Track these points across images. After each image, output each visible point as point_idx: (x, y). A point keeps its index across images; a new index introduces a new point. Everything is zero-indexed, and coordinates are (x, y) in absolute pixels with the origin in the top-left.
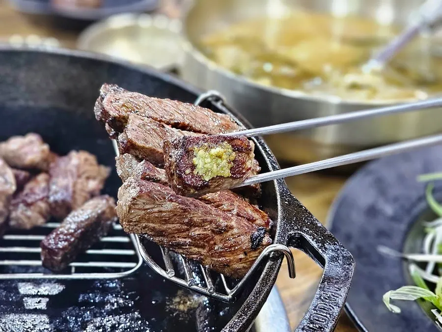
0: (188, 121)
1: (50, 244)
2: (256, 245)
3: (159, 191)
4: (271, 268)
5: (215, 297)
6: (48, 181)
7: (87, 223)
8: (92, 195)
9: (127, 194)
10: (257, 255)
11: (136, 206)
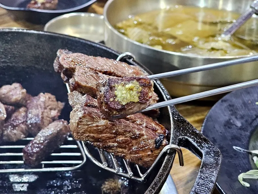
0: (113, 70)
1: (28, 150)
2: (159, 146)
3: (96, 113)
4: (169, 160)
5: (133, 180)
6: (26, 112)
7: (51, 136)
8: (54, 119)
9: (76, 116)
10: (159, 152)
11: (82, 123)
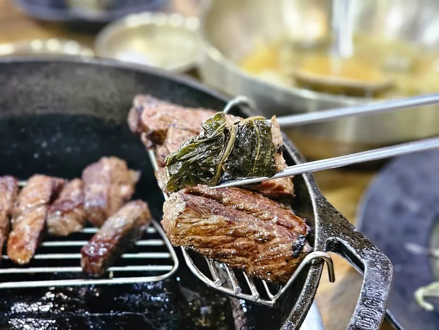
1: (89, 251)
3: (204, 205)
5: (259, 303)
6: (82, 187)
9: (173, 209)
10: (298, 262)
11: (182, 220)
